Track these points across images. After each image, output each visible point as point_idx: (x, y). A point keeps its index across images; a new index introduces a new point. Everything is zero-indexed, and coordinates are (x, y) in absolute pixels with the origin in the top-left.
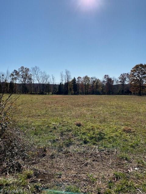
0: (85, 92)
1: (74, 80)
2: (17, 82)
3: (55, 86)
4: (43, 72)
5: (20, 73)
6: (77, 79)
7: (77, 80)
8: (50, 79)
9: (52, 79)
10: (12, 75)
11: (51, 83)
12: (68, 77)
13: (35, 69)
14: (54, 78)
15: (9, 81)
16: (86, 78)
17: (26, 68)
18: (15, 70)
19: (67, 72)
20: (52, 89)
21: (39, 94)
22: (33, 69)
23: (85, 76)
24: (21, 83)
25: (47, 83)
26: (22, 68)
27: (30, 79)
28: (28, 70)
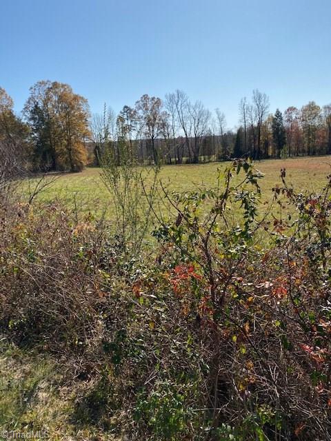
0: (306, 149)
1: (278, 114)
2: (133, 136)
3: (225, 138)
4: (193, 104)
5: (140, 113)
6: (286, 113)
7: (285, 118)
8: (214, 121)
9: (218, 121)
10: (121, 119)
12: (261, 113)
13: (177, 98)
14: (223, 116)
15: (113, 137)
16: (312, 108)
17: (153, 99)
18: (126, 107)
19: (258, 98)
20: (218, 148)
21: (187, 162)
22: (171, 98)
23: (308, 103)
24: (142, 137)
25: (205, 133)
26: (145, 97)
27: (164, 125)
28: (158, 103)
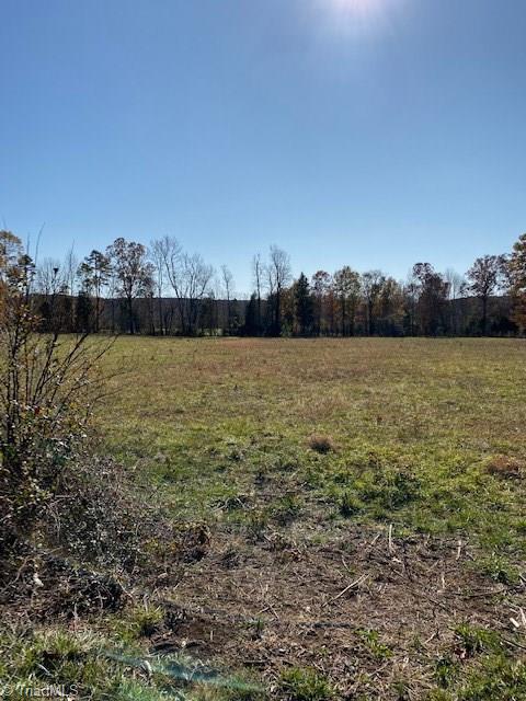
0: (340, 327)
1: (302, 282)
2: (103, 292)
3: (232, 305)
4: (190, 256)
5: (114, 262)
6: (314, 278)
7: (311, 283)
8: (218, 282)
9: (223, 281)
10: (86, 268)
11: (219, 297)
12: (281, 273)
13: (164, 248)
14: (231, 277)
15: (74, 290)
16: (346, 275)
17: (131, 245)
18: (94, 252)
19: (277, 256)
20: (222, 317)
21: (178, 335)
22: (158, 246)
23: (342, 269)
24: (116, 295)
25: (207, 296)
26: (120, 242)
27: (148, 282)
28: (138, 250)
